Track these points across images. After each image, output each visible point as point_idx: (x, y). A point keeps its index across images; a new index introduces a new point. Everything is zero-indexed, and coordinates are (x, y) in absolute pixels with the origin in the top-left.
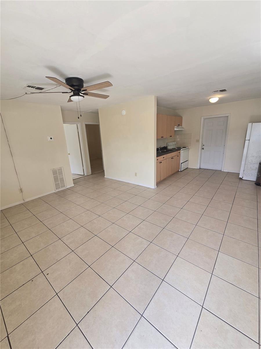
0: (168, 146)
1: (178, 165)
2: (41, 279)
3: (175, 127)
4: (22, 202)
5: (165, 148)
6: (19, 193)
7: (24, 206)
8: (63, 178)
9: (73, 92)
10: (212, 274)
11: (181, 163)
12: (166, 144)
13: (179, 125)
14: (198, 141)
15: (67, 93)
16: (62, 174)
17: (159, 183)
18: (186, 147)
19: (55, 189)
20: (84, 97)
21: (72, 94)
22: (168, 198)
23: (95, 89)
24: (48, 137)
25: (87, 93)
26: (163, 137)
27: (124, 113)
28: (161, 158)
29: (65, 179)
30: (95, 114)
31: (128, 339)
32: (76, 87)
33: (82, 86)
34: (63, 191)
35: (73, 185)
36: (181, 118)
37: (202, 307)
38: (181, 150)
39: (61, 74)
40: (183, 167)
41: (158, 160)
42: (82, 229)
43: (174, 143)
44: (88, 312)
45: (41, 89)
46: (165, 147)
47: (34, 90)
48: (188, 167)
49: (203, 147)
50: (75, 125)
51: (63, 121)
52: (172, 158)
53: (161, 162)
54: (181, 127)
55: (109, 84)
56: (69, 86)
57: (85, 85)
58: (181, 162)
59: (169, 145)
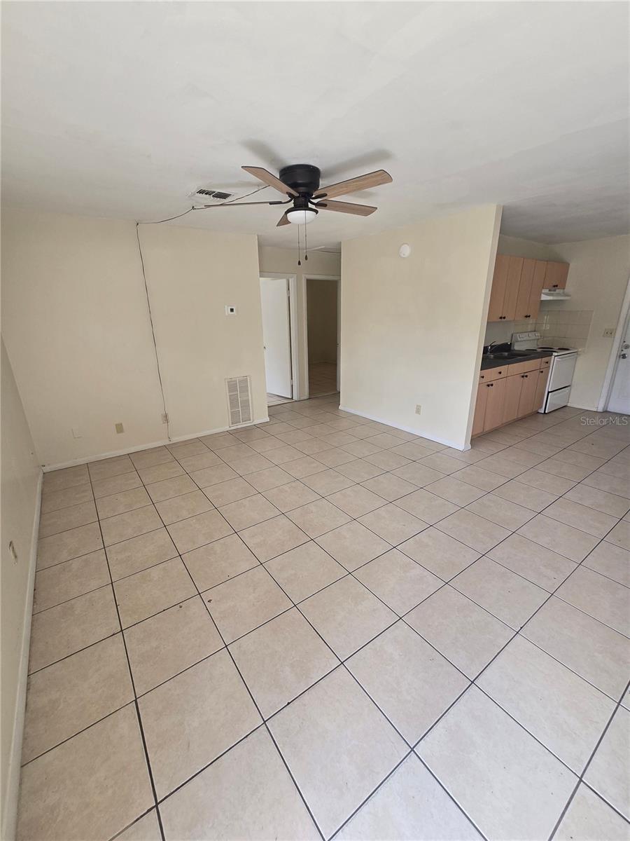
0: (516, 344)
1: (540, 395)
2: (196, 607)
3: (544, 291)
4: (166, 442)
5: (506, 347)
6: (162, 422)
7: (171, 452)
8: (248, 400)
9: (293, 201)
10: (619, 704)
11: (549, 392)
12: (510, 335)
13: (557, 286)
14: (610, 333)
15: (280, 203)
16: (248, 391)
17: (478, 438)
18: (568, 349)
19: (230, 422)
20: (317, 212)
21: (291, 205)
22: (503, 480)
23: (347, 193)
24: (226, 306)
25: (324, 202)
26: (504, 318)
27: (406, 251)
28: (492, 373)
29: (252, 403)
30: (333, 255)
31: (375, 791)
32: (302, 189)
33: (316, 186)
34: (246, 429)
35: (268, 419)
36: (565, 266)
37: (578, 779)
38: (552, 355)
39: (272, 159)
40: (553, 402)
41: (483, 377)
42: (283, 520)
43: (532, 336)
44: (289, 703)
45: (224, 196)
46: (507, 344)
47: (210, 200)
48: (569, 405)
49: (623, 353)
50: (284, 281)
51: (260, 272)
52: (523, 377)
53: (490, 383)
54: (562, 291)
55: (382, 177)
56: (288, 185)
57: (323, 183)
58: (549, 387)
59: (519, 339)
